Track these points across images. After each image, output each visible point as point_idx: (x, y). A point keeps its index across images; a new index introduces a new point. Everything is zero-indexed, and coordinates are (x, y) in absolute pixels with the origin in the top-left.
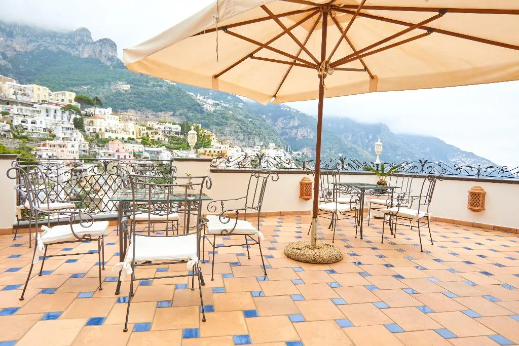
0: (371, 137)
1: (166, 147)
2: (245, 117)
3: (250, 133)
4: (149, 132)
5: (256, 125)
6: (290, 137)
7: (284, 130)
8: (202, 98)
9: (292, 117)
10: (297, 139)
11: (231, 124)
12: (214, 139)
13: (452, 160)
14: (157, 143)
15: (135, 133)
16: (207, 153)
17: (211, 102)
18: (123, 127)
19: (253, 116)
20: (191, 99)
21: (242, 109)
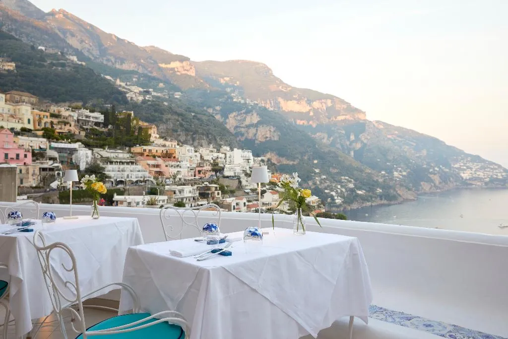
0: (352, 137)
1: (83, 143)
2: (186, 111)
3: (196, 132)
4: (55, 121)
5: (202, 121)
6: (246, 139)
7: (239, 130)
8: (123, 84)
9: (248, 112)
10: (256, 142)
11: (167, 120)
12: (154, 134)
13: (455, 166)
14: (70, 137)
15: (32, 122)
16: (146, 154)
17: (137, 89)
18: (12, 112)
19: (197, 109)
20: (109, 84)
21: (180, 100)
